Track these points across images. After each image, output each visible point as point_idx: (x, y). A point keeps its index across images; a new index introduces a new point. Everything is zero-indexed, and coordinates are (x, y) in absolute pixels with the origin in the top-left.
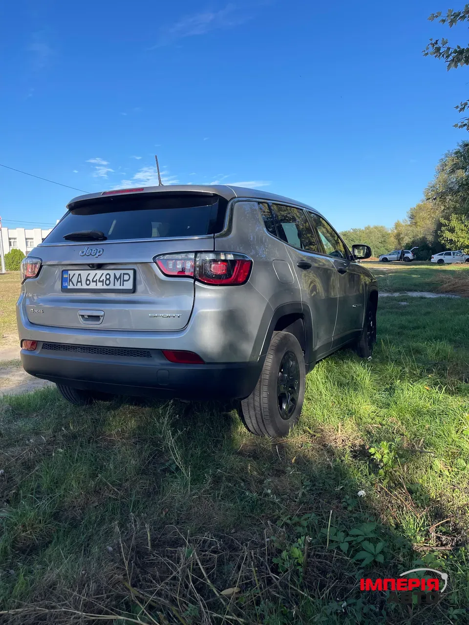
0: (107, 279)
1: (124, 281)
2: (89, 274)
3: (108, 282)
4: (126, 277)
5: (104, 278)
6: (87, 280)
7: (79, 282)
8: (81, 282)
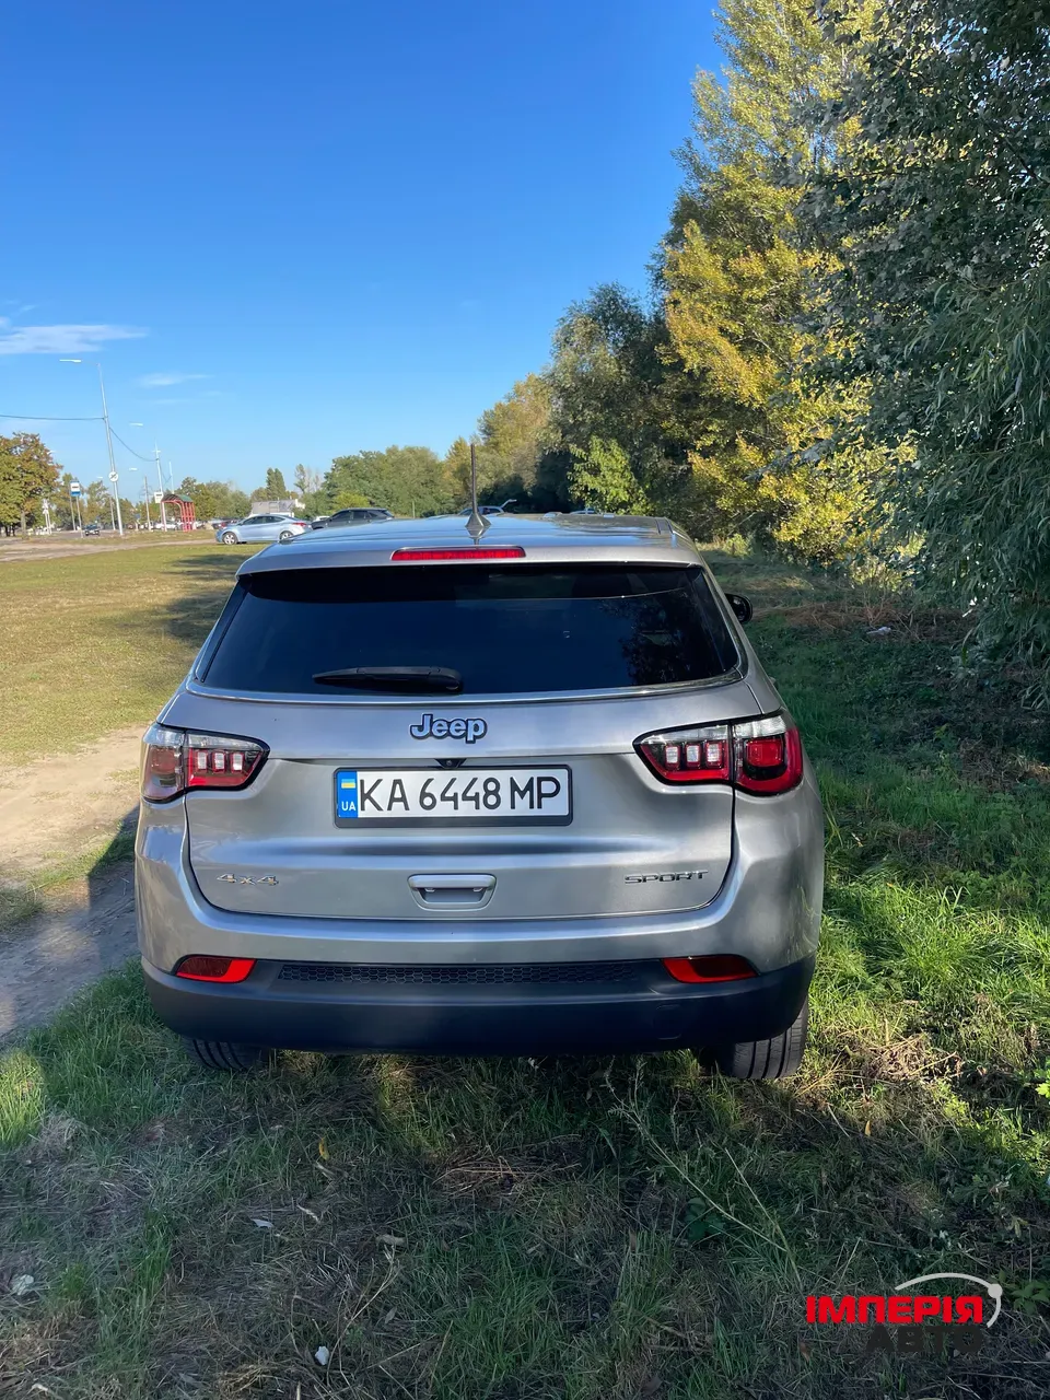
0: (488, 793)
1: (541, 796)
2: (429, 781)
3: (492, 800)
4: (548, 787)
5: (478, 788)
6: (423, 795)
7: (398, 800)
8: (403, 799)
